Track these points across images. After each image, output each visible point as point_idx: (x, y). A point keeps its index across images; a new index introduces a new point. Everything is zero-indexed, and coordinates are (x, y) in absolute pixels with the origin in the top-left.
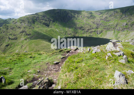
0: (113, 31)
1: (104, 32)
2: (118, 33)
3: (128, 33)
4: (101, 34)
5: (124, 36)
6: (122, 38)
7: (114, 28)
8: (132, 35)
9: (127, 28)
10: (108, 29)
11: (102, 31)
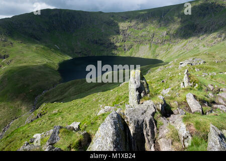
0: (148, 46)
1: (134, 47)
2: (156, 48)
3: (170, 48)
4: (131, 50)
5: (164, 52)
6: (162, 56)
7: (149, 40)
8: (175, 50)
9: (168, 40)
10: (141, 43)
11: (131, 46)
